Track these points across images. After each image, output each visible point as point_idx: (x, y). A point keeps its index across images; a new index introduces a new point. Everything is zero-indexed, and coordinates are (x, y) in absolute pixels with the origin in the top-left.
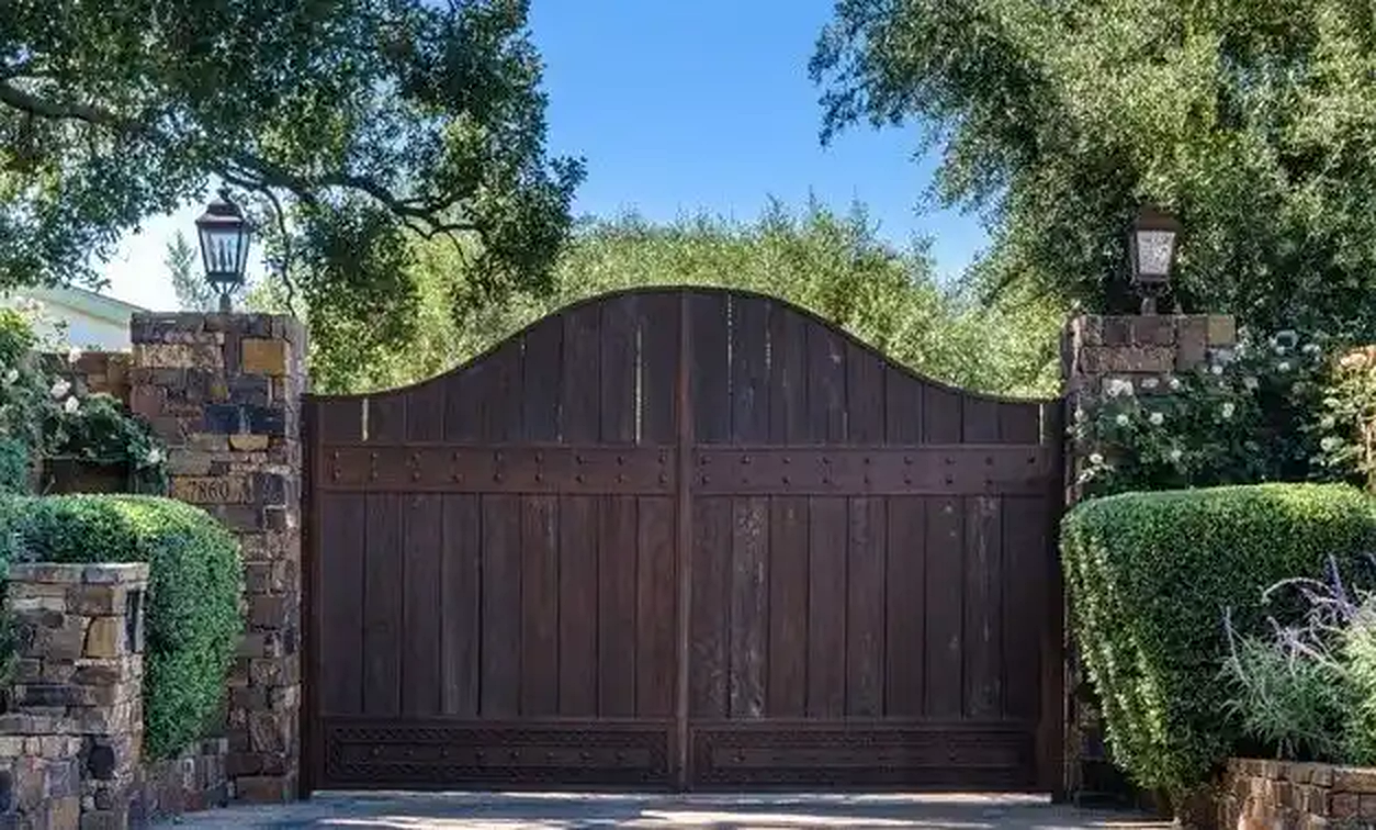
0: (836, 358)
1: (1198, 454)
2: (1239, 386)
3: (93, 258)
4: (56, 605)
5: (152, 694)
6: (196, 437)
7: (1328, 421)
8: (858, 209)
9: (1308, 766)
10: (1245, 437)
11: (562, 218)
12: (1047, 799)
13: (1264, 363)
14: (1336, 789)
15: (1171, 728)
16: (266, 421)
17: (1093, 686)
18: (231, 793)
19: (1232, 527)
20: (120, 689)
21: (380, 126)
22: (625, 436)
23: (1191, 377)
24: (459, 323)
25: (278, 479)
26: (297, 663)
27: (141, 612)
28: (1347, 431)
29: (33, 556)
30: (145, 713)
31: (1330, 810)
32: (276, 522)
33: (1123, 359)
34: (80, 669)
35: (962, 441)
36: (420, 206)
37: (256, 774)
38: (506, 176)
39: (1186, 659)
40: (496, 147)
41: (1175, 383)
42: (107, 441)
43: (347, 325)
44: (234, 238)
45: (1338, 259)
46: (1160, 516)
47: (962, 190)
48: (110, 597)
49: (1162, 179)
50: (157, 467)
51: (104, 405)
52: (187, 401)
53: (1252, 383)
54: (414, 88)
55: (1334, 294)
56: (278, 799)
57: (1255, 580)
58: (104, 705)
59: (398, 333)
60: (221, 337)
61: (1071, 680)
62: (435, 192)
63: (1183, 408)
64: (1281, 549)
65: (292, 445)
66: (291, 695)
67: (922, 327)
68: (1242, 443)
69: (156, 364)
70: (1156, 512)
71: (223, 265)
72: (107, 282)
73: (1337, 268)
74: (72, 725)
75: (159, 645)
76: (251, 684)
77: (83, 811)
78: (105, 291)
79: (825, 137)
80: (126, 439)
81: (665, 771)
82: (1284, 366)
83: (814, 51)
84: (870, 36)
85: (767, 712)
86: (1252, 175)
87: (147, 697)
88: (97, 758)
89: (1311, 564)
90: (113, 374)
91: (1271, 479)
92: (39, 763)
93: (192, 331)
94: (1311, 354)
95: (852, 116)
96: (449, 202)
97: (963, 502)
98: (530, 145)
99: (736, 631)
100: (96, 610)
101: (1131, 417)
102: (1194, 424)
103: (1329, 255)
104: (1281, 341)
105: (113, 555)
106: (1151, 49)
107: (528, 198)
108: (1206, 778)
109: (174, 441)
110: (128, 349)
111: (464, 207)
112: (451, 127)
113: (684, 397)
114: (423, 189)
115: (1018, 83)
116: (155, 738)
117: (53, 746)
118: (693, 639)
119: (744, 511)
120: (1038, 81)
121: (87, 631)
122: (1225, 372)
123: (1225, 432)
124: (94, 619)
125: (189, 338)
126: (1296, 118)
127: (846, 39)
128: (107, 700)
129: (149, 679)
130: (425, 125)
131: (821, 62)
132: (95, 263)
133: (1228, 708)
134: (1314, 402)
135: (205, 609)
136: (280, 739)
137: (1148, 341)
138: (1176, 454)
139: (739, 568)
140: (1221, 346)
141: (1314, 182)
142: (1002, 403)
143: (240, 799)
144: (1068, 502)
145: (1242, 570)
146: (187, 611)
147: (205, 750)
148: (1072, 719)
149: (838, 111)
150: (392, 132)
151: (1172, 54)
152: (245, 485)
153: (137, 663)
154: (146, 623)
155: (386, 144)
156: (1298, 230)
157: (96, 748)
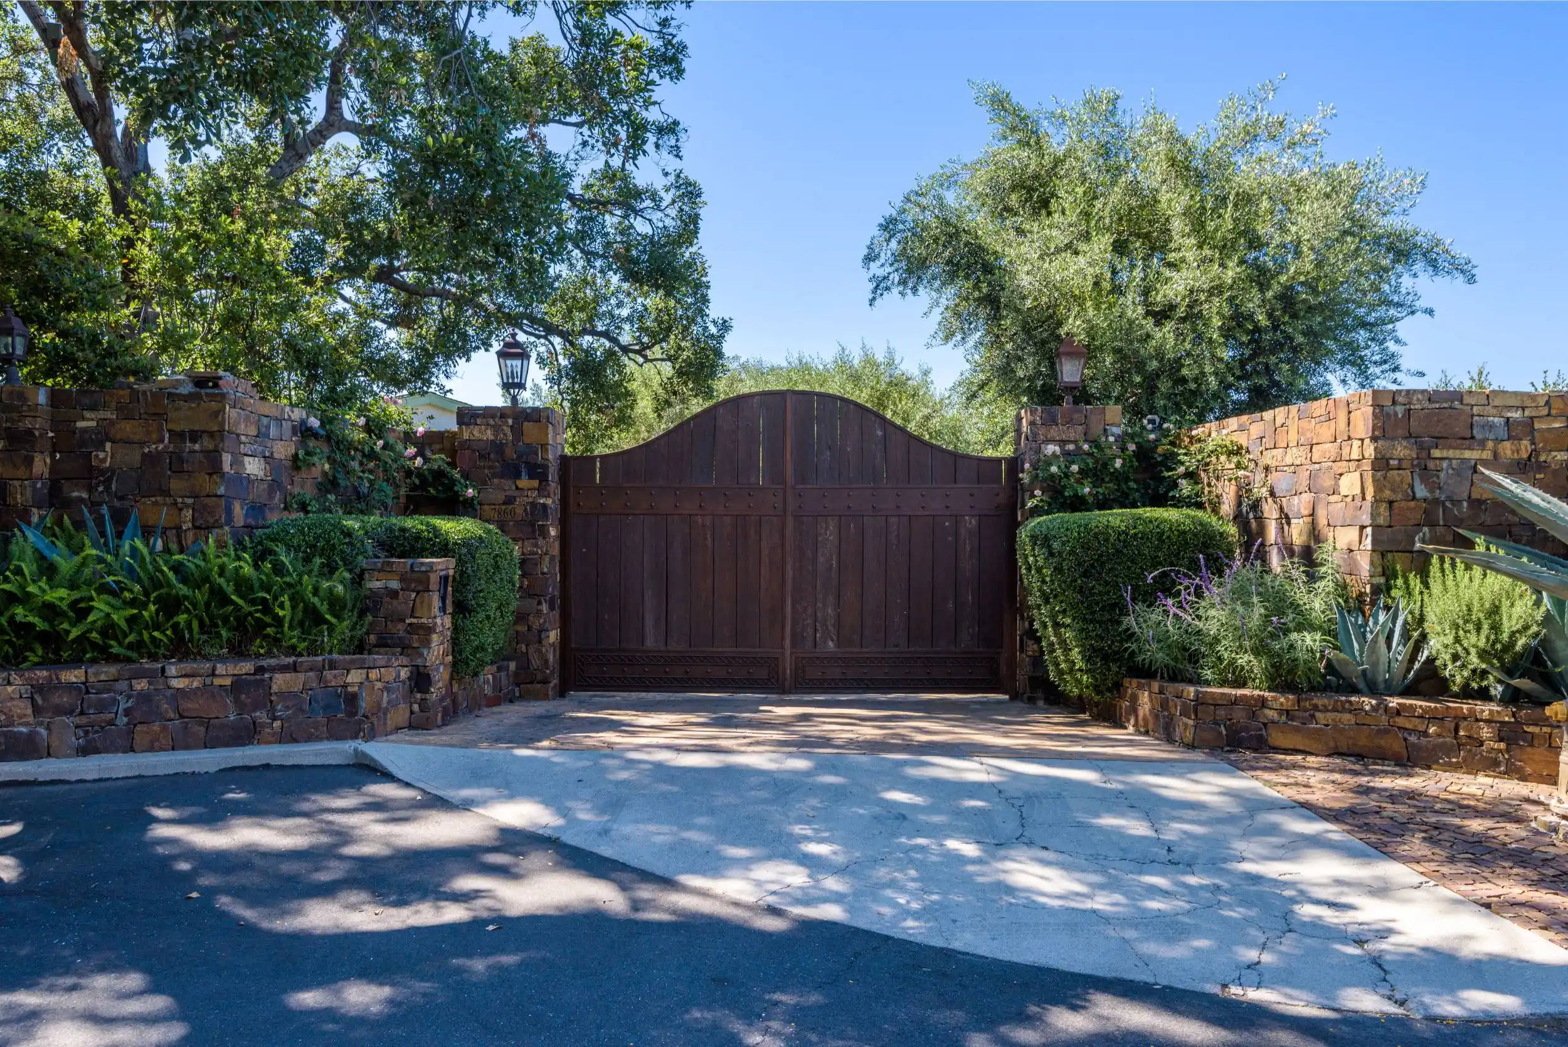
0: (879, 433)
1: (1100, 490)
2: (1123, 449)
3: (442, 376)
4: (395, 585)
5: (458, 639)
6: (496, 481)
7: (1182, 469)
8: (890, 352)
9: (1180, 686)
10: (1127, 480)
11: (719, 354)
12: (1007, 697)
13: (1140, 435)
14: (1200, 701)
15: (1088, 660)
16: (538, 472)
17: (1037, 631)
18: (517, 694)
19: (1127, 534)
20: (435, 637)
21: (613, 301)
22: (753, 480)
23: (1095, 443)
24: (659, 416)
25: (544, 506)
26: (557, 617)
27: (450, 589)
28: (1191, 476)
29: (382, 555)
30: (453, 651)
31: (1196, 715)
32: (544, 532)
33: (1054, 432)
34: (410, 624)
35: (955, 482)
36: (637, 347)
37: (532, 683)
38: (686, 328)
39: (1097, 616)
40: (680, 312)
41: (1086, 447)
42: (443, 484)
43: (594, 417)
44: (519, 363)
45: (1185, 372)
46: (1082, 529)
47: (953, 335)
48: (428, 579)
49: (1078, 323)
50: (472, 499)
51: (440, 463)
52: (490, 460)
53: (1132, 447)
54: (631, 276)
55: (1182, 394)
56: (546, 697)
57: (1141, 568)
58: (425, 647)
59: (623, 421)
60: (510, 421)
61: (1020, 626)
62: (645, 340)
63: (1090, 461)
64: (1158, 548)
65: (554, 486)
66: (553, 636)
67: (927, 418)
68: (1126, 483)
69: (472, 438)
70: (1079, 526)
71: (513, 378)
72: (450, 391)
73: (1184, 377)
74: (404, 660)
75: (462, 609)
76: (529, 629)
77: (412, 712)
78: (449, 395)
79: (872, 301)
80: (453, 482)
81: (777, 681)
82: (1152, 436)
83: (866, 251)
84: (899, 242)
85: (838, 645)
86: (1131, 322)
87: (455, 641)
88: (421, 680)
89: (1174, 558)
90: (447, 443)
91: (1144, 506)
92: (379, 685)
93: (493, 417)
94: (1168, 430)
95: (887, 289)
96: (653, 345)
97: (957, 519)
98: (701, 313)
99: (820, 596)
100: (420, 588)
101: (1059, 467)
102: (1097, 472)
103: (1179, 370)
104: (1150, 422)
105: (433, 554)
106: (1069, 246)
107: (698, 340)
108: (1109, 690)
109: (481, 484)
110: (455, 428)
111: (662, 348)
112: (654, 301)
113: (788, 456)
114: (639, 338)
115: (988, 269)
116: (459, 666)
117: (389, 674)
118: (793, 603)
119: (824, 525)
120: (1000, 268)
121: (414, 601)
122: (1116, 441)
123: (1117, 477)
124: (418, 593)
125: (492, 422)
126: (1158, 286)
127: (885, 244)
128: (427, 643)
129: (456, 629)
130: (639, 300)
131: (869, 258)
132: (442, 379)
133: (1126, 649)
134: (1171, 460)
135: (492, 587)
136: (546, 661)
137: (1070, 422)
138: (1087, 490)
139: (821, 559)
140: (1112, 425)
141: (1169, 326)
142: (980, 460)
143: (522, 697)
144: (1019, 518)
145: (1132, 562)
146: (479, 588)
147: (499, 669)
148: (1022, 650)
149: (880, 286)
150: (620, 305)
151: (1082, 247)
152: (525, 510)
153: (448, 621)
154: (453, 595)
155: (617, 312)
156: (1159, 355)
157: (419, 673)
